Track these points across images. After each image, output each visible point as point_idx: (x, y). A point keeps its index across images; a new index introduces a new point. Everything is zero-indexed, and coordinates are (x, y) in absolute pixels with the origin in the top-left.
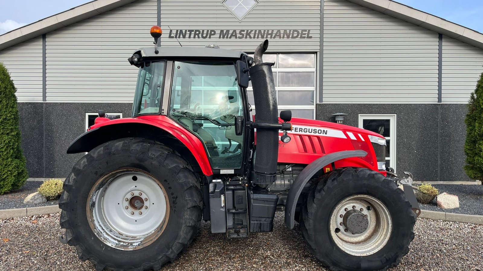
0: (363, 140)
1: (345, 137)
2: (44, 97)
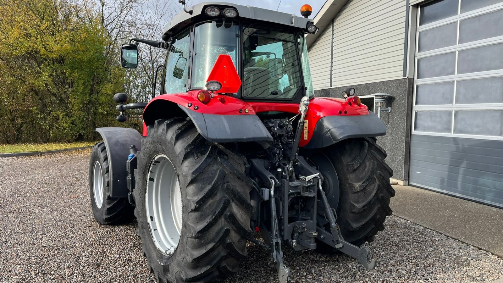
2: (331, 82)
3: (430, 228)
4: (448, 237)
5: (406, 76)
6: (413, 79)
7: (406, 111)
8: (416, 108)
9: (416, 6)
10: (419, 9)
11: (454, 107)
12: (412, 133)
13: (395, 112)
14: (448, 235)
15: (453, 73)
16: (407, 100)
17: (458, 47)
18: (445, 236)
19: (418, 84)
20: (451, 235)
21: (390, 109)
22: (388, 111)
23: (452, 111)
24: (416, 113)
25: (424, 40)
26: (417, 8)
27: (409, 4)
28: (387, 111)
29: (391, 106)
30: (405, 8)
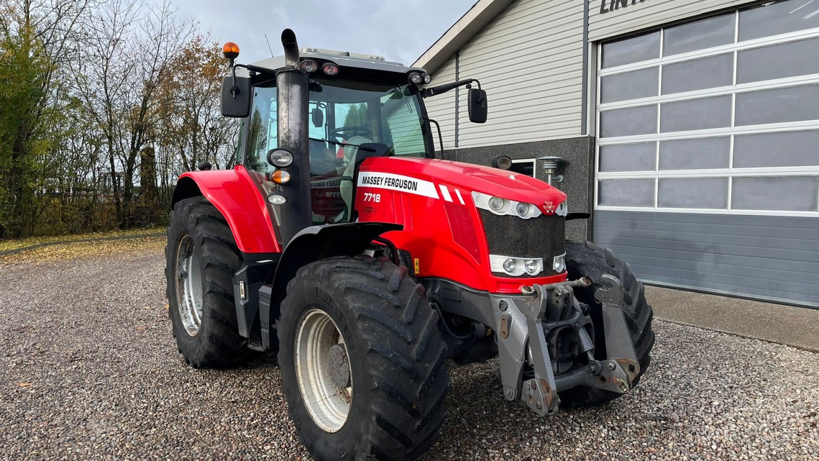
0: (463, 202)
1: (436, 196)
2: (457, 141)
3: (690, 325)
4: (720, 332)
5: (586, 134)
6: (595, 138)
7: (588, 180)
8: (599, 176)
9: (596, 43)
10: (600, 47)
11: (657, 174)
12: (595, 209)
13: (570, 182)
14: (719, 330)
15: (654, 131)
16: (588, 165)
17: (660, 99)
18: (716, 332)
19: (602, 144)
20: (722, 331)
21: (561, 177)
22: (559, 180)
23: (655, 179)
24: (599, 183)
25: (609, 88)
26: (597, 46)
27: (588, 39)
28: (556, 180)
29: (562, 174)
30: (581, 44)
